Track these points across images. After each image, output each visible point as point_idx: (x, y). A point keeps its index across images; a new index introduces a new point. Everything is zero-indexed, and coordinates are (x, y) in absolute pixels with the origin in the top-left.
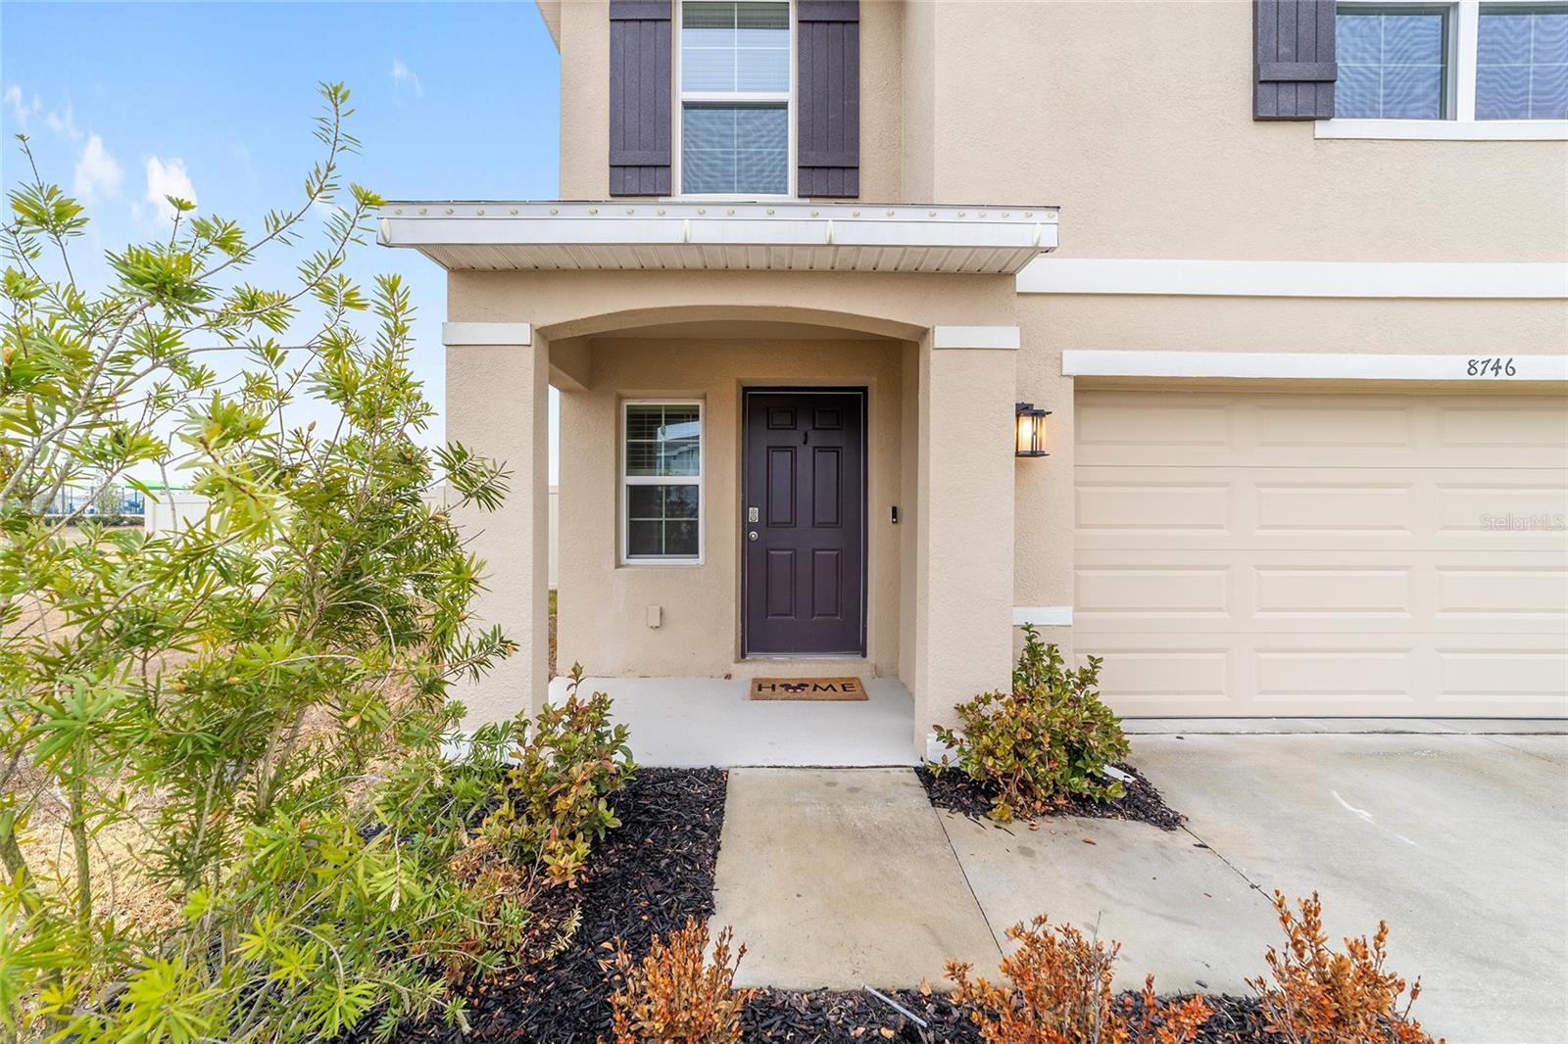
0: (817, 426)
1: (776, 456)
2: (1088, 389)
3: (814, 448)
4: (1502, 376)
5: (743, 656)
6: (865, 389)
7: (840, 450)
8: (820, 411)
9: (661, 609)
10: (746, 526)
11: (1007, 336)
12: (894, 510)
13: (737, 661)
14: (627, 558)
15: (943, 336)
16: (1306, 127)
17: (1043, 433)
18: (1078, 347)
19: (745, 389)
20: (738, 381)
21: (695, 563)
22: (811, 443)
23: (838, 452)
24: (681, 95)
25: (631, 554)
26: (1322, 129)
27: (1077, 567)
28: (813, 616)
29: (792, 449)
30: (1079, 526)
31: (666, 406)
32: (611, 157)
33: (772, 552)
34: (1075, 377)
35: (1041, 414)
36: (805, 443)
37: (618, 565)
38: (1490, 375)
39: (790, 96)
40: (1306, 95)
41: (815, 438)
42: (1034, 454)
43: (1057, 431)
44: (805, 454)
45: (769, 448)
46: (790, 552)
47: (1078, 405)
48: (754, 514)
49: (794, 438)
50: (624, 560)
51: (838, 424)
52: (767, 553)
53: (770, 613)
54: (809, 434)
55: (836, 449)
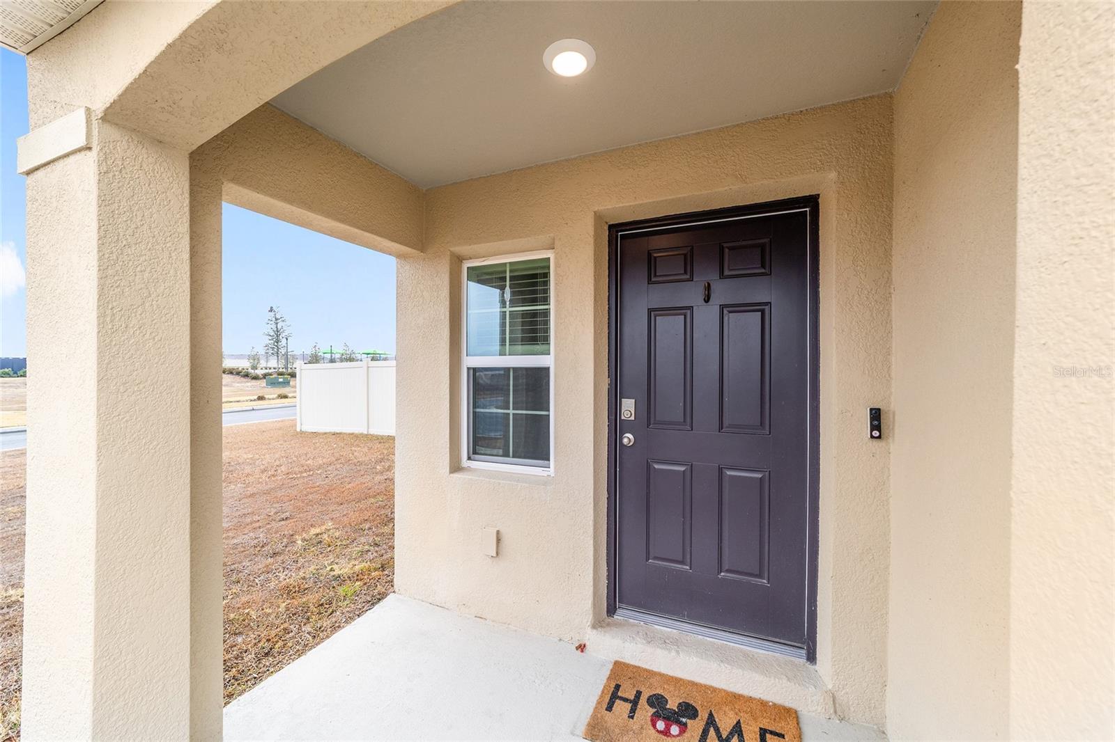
0: (727, 273)
1: (662, 322)
3: (722, 307)
5: (611, 611)
6: (812, 201)
7: (767, 308)
8: (731, 249)
9: (498, 532)
10: (616, 426)
12: (876, 415)
13: (597, 624)
14: (469, 458)
19: (614, 228)
20: (598, 217)
21: (545, 474)
22: (717, 300)
23: (763, 312)
25: (475, 453)
28: (721, 572)
29: (685, 311)
31: (511, 263)
33: (656, 466)
36: (707, 300)
37: (456, 468)
41: (724, 292)
44: (706, 317)
45: (650, 311)
46: (682, 469)
48: (628, 407)
49: (690, 294)
50: (465, 462)
51: (763, 266)
52: (649, 467)
53: (652, 555)
54: (713, 287)
55: (761, 308)
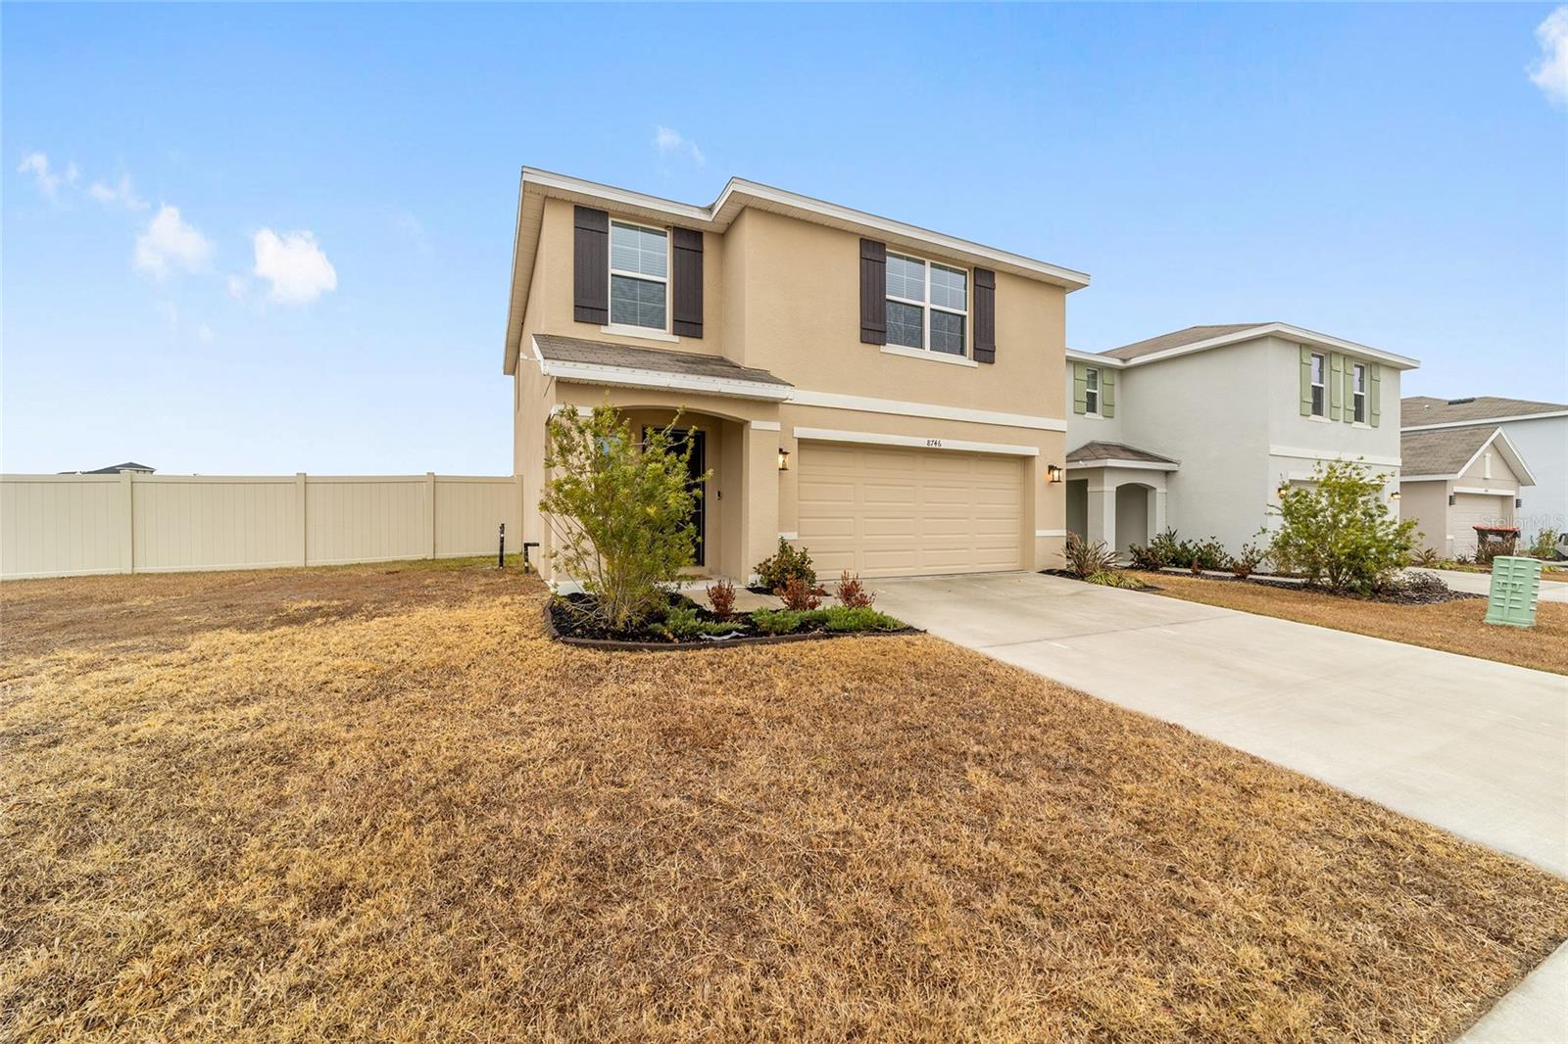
2: (803, 443)
4: (937, 447)
6: (703, 433)
11: (776, 426)
12: (719, 493)
15: (755, 424)
16: (877, 347)
17: (787, 460)
18: (801, 426)
24: (611, 271)
26: (883, 349)
27: (800, 518)
30: (800, 500)
32: (575, 301)
34: (799, 439)
35: (786, 453)
38: (934, 446)
39: (668, 280)
40: (877, 334)
42: (783, 469)
43: (792, 460)
47: (799, 449)
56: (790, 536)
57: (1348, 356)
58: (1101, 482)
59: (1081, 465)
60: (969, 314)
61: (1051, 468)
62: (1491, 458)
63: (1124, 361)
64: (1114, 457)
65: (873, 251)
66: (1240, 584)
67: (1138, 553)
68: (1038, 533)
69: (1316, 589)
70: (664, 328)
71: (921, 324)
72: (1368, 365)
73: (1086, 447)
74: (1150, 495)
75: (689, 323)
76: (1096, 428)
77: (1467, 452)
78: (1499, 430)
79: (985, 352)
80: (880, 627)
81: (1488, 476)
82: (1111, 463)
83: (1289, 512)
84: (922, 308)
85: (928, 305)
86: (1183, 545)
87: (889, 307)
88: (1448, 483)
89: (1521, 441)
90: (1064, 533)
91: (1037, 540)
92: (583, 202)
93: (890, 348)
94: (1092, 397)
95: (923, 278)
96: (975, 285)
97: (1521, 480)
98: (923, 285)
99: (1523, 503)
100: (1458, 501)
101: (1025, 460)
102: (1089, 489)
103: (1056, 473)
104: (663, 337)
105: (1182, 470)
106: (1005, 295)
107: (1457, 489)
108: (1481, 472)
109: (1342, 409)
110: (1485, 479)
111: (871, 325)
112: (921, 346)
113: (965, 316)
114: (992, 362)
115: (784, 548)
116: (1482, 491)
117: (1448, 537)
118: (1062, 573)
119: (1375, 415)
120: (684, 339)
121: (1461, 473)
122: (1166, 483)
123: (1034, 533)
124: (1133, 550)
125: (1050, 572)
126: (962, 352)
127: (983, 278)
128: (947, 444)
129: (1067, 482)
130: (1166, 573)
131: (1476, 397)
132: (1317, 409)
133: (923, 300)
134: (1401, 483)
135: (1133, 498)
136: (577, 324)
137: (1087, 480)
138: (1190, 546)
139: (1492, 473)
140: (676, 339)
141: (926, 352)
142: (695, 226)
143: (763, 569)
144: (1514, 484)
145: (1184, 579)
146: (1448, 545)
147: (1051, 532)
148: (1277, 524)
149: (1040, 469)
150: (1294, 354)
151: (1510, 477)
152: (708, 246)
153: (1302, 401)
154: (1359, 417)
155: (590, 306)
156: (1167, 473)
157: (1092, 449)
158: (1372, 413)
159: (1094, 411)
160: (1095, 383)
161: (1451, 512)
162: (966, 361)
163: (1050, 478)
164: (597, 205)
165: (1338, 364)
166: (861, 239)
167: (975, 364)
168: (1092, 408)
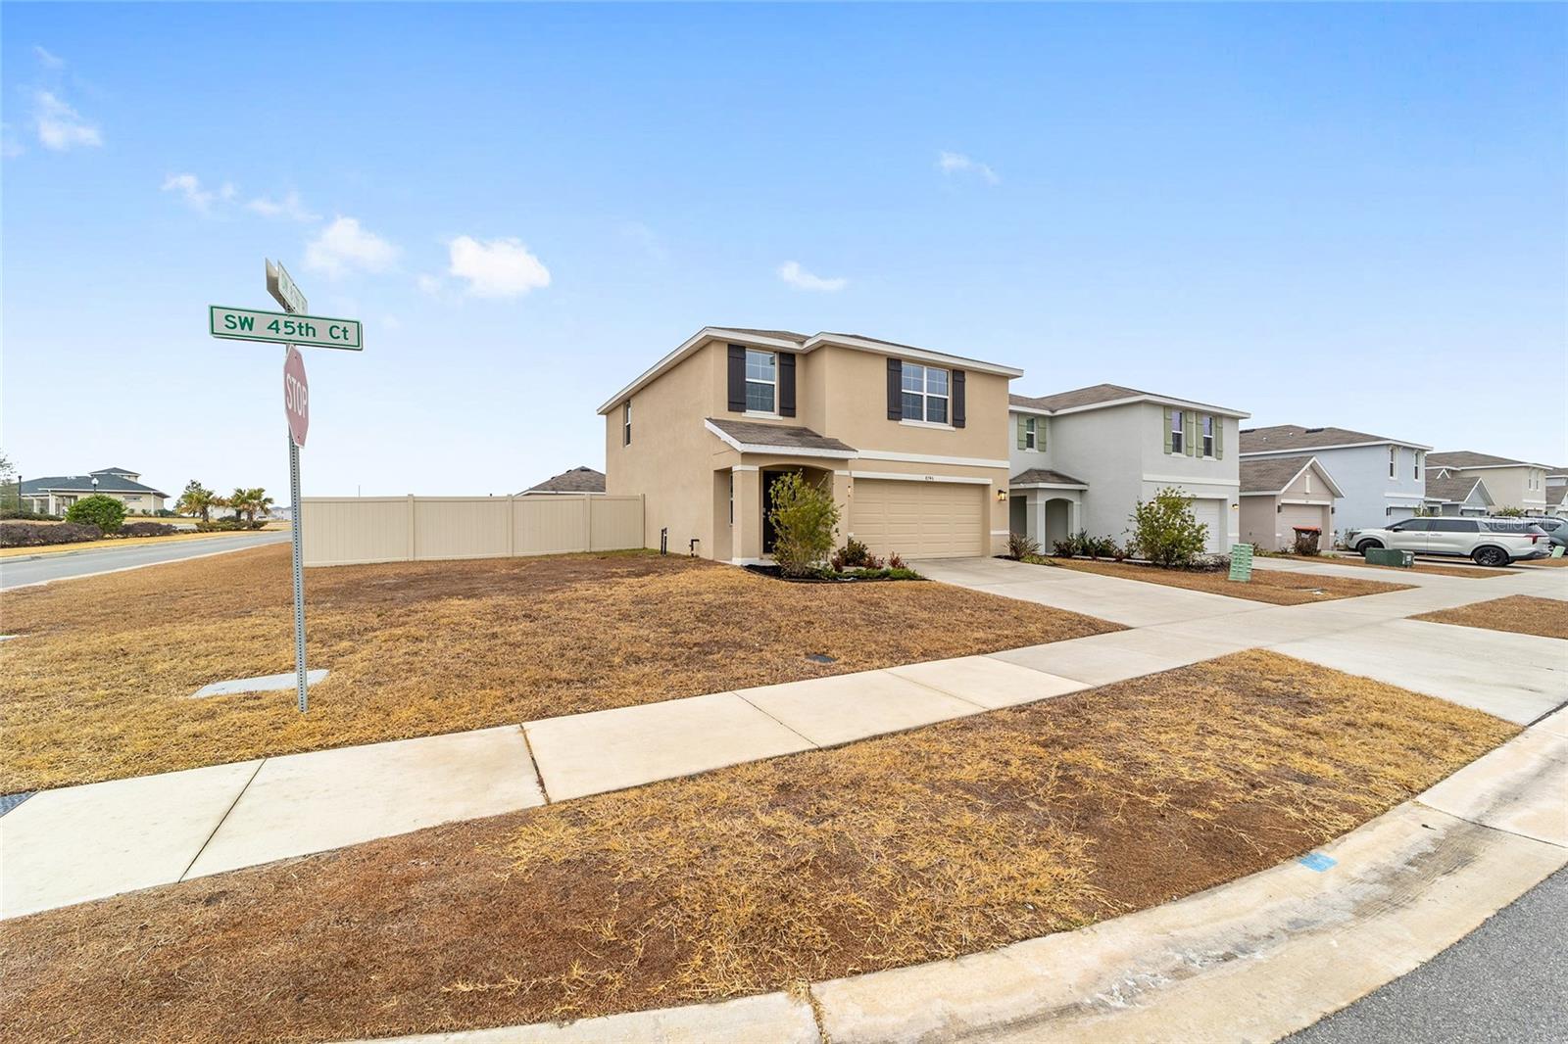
2: (857, 480)
4: (931, 480)
11: (847, 473)
15: (836, 472)
16: (897, 421)
18: (857, 471)
24: (748, 380)
26: (900, 423)
27: (853, 524)
30: (853, 514)
32: (729, 399)
34: (855, 478)
35: (850, 487)
38: (929, 480)
39: (776, 383)
40: (897, 414)
42: (849, 496)
43: (852, 491)
47: (855, 484)
56: (851, 534)
57: (1199, 413)
58: (1035, 498)
59: (1022, 486)
60: (949, 398)
61: (1000, 492)
62: (1310, 479)
63: (1053, 412)
64: (1045, 481)
65: (894, 364)
66: (1118, 564)
67: (1058, 546)
68: (992, 533)
69: (1157, 565)
70: (773, 411)
71: (922, 405)
72: (1216, 418)
73: (1026, 473)
74: (1070, 505)
75: (788, 409)
76: (1033, 459)
77: (1289, 474)
78: (1314, 458)
79: (959, 422)
80: (912, 577)
81: (1308, 491)
82: (1041, 485)
83: (1141, 519)
84: (922, 396)
85: (925, 394)
86: (1091, 541)
87: (904, 397)
88: (1277, 498)
89: (1329, 464)
90: (1008, 532)
91: (991, 538)
92: (733, 342)
93: (905, 422)
94: (1030, 437)
95: (922, 377)
96: (953, 380)
97: (1334, 494)
98: (922, 382)
99: (1336, 511)
100: (1283, 509)
101: (984, 487)
102: (1028, 503)
103: (1003, 495)
104: (773, 417)
105: (1091, 489)
106: (971, 385)
107: (1283, 501)
108: (1301, 488)
109: (1195, 448)
110: (1306, 493)
111: (894, 409)
112: (922, 419)
113: (946, 400)
114: (963, 427)
115: (850, 542)
116: (1304, 502)
117: (1277, 535)
118: (1007, 558)
119: (1220, 451)
120: (786, 418)
121: (1283, 491)
122: (1081, 498)
123: (989, 532)
124: (1055, 544)
125: (999, 557)
126: (945, 421)
127: (958, 375)
128: (937, 478)
129: (1011, 498)
130: (1076, 559)
131: (1324, 427)
132: (1177, 448)
133: (922, 391)
134: (1240, 497)
135: (1058, 509)
136: (732, 413)
137: (1025, 497)
138: (1095, 542)
139: (1311, 489)
140: (781, 418)
141: (925, 423)
142: (791, 351)
143: (842, 553)
144: (1329, 496)
145: (1088, 562)
146: (1277, 541)
147: (1001, 532)
148: (1135, 526)
149: (993, 492)
150: (1160, 414)
151: (1326, 491)
152: (798, 362)
153: (1165, 444)
154: (1208, 452)
155: (737, 402)
156: (1081, 491)
157: (1031, 474)
158: (1217, 450)
159: (1032, 447)
160: (1033, 427)
161: (1279, 517)
162: (947, 427)
163: (999, 498)
164: (741, 344)
165: (1193, 419)
166: (888, 359)
167: (954, 429)
168: (1030, 444)
